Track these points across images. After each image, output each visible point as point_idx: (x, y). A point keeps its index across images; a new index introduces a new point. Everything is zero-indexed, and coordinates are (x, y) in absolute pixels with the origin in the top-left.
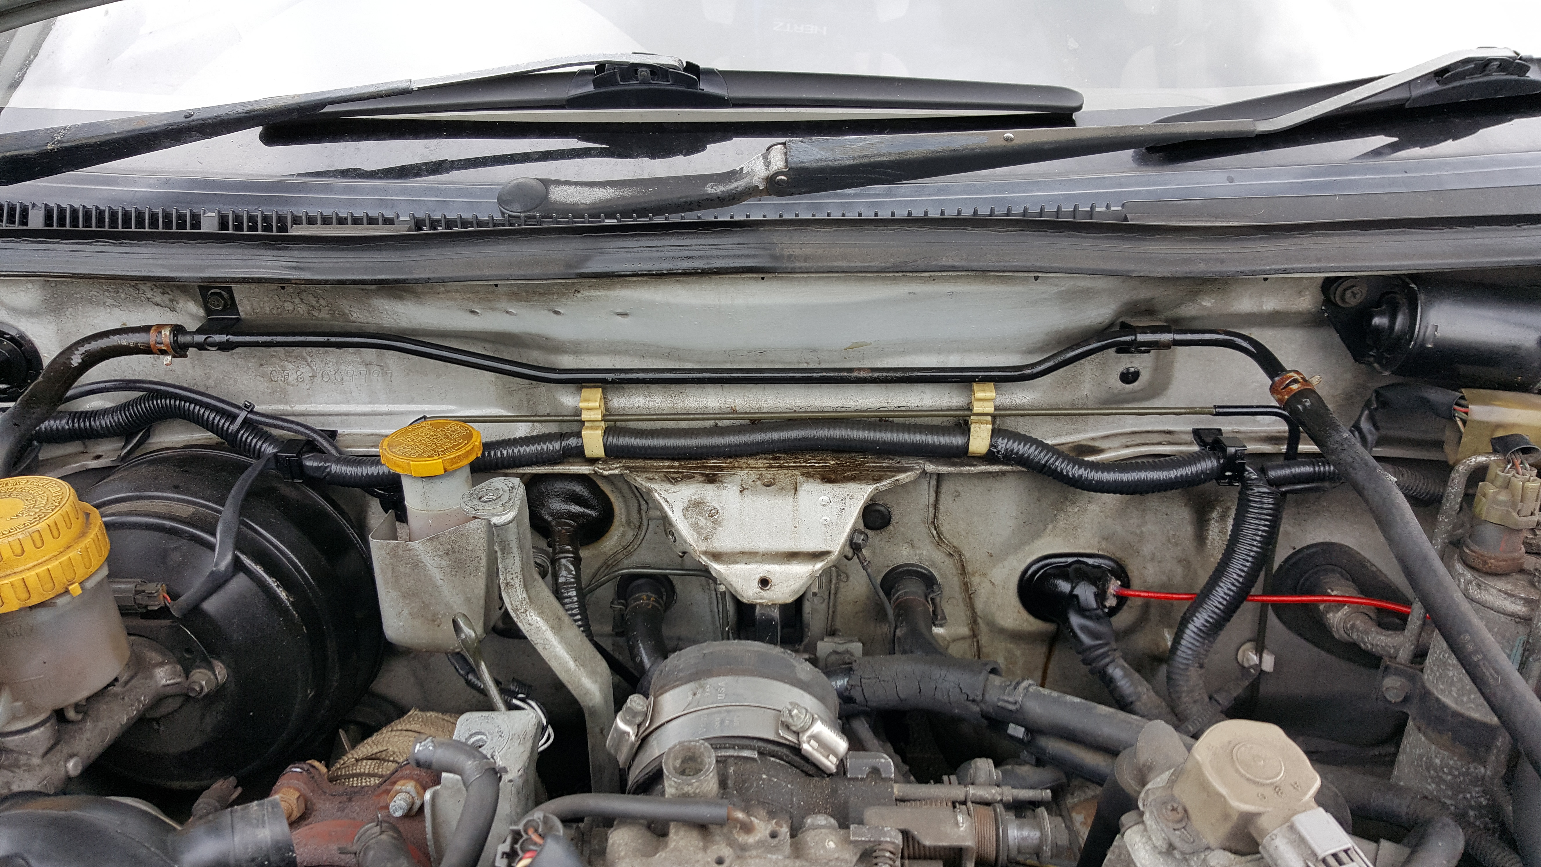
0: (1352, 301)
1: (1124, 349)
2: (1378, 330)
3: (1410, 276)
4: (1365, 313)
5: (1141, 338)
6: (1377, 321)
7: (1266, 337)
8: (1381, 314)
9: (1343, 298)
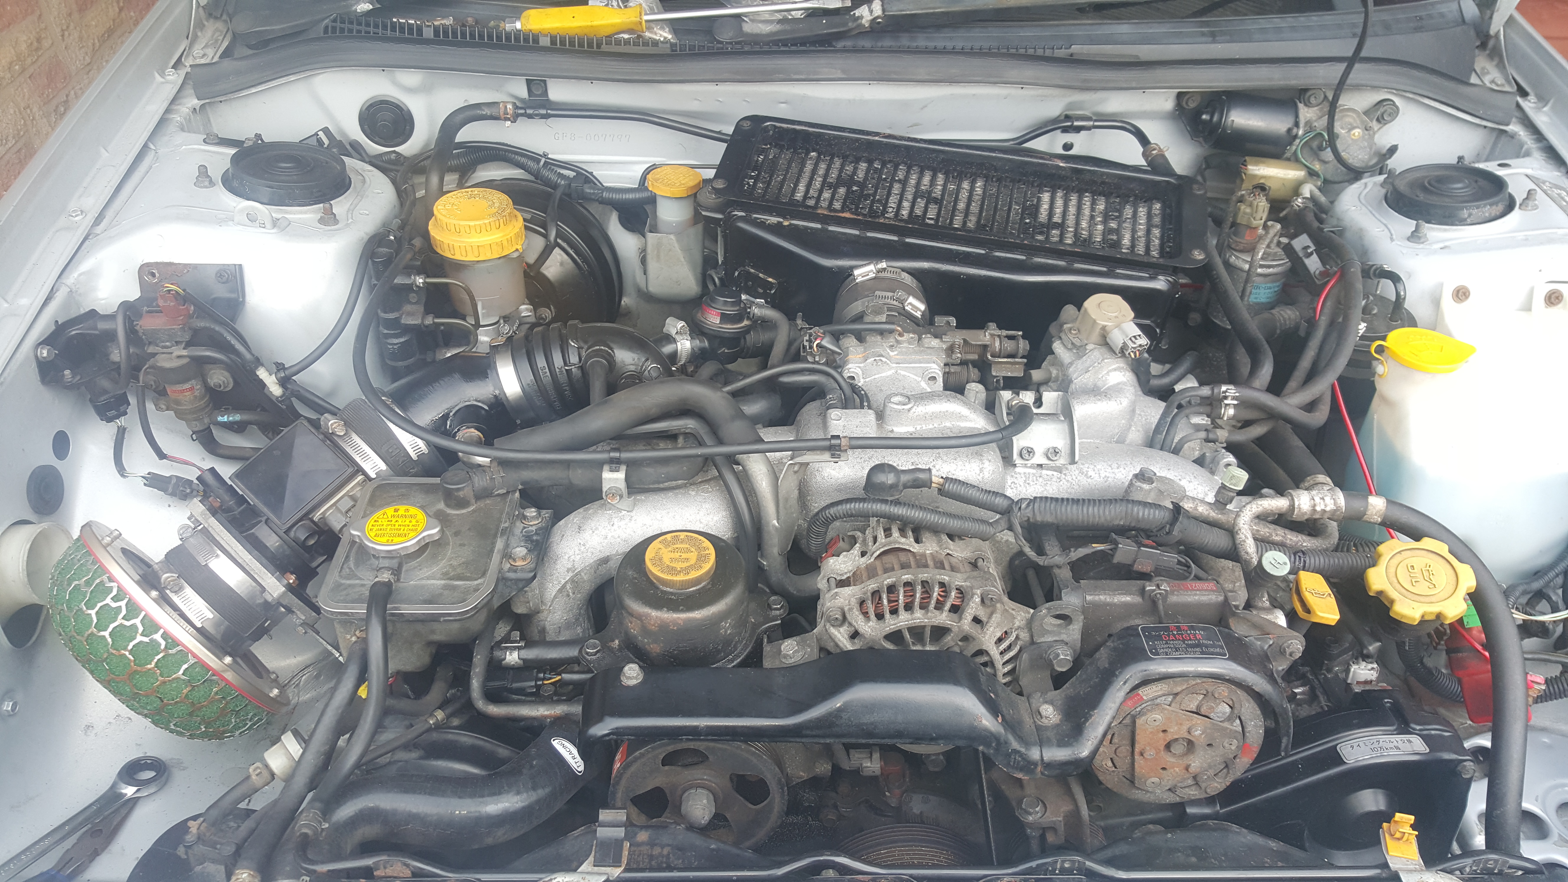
0: (1192, 105)
1: (1065, 130)
2: (1205, 122)
3: (1224, 92)
4: (1197, 113)
5: (1076, 124)
6: (1204, 117)
7: (1143, 125)
8: (1207, 113)
9: (1187, 103)
